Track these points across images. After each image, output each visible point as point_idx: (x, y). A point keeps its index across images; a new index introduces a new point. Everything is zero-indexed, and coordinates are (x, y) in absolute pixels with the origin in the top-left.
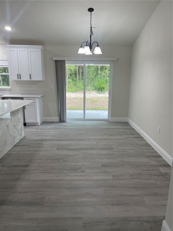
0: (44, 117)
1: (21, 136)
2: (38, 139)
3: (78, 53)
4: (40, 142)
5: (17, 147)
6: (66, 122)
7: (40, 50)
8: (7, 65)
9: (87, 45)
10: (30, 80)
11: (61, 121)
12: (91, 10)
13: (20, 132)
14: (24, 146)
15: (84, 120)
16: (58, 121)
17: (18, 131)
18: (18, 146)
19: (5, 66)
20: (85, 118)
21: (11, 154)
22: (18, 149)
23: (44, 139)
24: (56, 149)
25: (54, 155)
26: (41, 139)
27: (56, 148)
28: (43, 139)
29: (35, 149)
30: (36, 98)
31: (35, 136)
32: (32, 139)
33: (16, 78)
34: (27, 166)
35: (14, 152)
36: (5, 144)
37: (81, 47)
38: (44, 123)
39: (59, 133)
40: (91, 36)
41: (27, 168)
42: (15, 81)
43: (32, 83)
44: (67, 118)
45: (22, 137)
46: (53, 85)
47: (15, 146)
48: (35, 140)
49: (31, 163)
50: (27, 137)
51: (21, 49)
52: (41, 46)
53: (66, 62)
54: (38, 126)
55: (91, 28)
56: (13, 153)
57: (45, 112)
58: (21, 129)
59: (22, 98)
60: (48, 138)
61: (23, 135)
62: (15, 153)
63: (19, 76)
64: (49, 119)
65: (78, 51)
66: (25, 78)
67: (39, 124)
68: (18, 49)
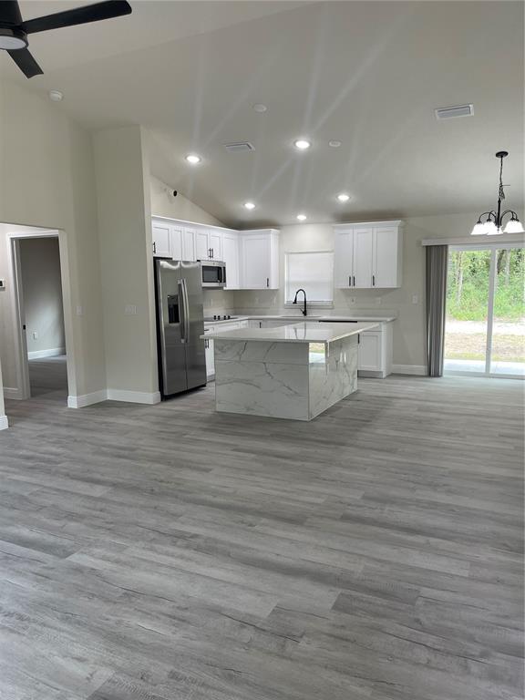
0: (394, 362)
1: (353, 389)
2: (383, 395)
3: (473, 233)
5: (347, 401)
6: (441, 376)
7: (396, 230)
9: (489, 220)
11: (430, 374)
12: (502, 154)
13: (351, 382)
14: (359, 400)
15: (487, 375)
16: (424, 374)
17: (349, 376)
18: (350, 400)
20: (491, 372)
22: (350, 403)
23: (393, 396)
25: (413, 416)
27: (417, 409)
29: (378, 406)
30: (382, 321)
33: (346, 285)
34: (368, 421)
35: (344, 405)
37: (479, 222)
38: (392, 375)
40: (499, 202)
42: (343, 290)
43: (375, 293)
44: (444, 368)
45: (354, 391)
46: (417, 298)
47: (345, 399)
49: (374, 419)
50: (363, 393)
51: (360, 230)
52: (400, 221)
53: (450, 248)
54: (382, 379)
55: (501, 186)
57: (397, 354)
60: (401, 396)
61: (356, 388)
62: (346, 407)
63: (352, 280)
64: (405, 368)
65: (472, 229)
66: (363, 283)
67: (384, 376)
68: (356, 231)
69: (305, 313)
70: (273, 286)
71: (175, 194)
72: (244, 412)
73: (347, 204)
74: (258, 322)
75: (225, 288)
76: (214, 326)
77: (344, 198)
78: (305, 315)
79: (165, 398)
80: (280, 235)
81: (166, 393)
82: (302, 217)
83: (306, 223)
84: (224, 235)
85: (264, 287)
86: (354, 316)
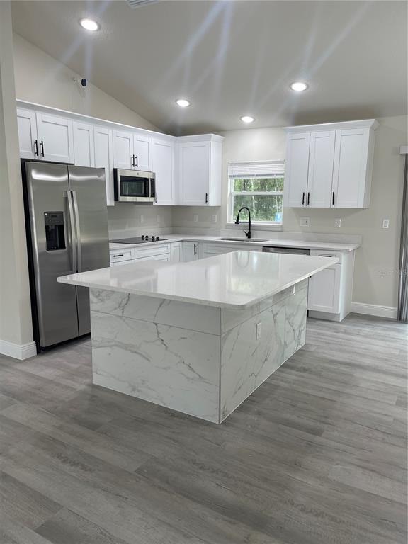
0: (354, 300)
1: (299, 344)
2: (340, 359)
4: (345, 369)
5: (289, 371)
7: (367, 132)
8: (283, 172)
10: (333, 206)
11: (400, 319)
13: (297, 333)
14: (305, 370)
16: (393, 317)
17: (294, 330)
18: (292, 368)
19: (276, 175)
21: (277, 387)
22: (292, 376)
23: (357, 363)
24: (394, 403)
25: (391, 420)
26: (348, 361)
27: (396, 398)
28: (353, 362)
29: (334, 388)
30: (340, 251)
31: (331, 349)
32: (324, 355)
33: (298, 204)
34: (318, 432)
35: (282, 381)
36: (266, 359)
38: (352, 316)
39: (399, 355)
41: (318, 439)
42: (295, 209)
45: (300, 347)
46: (389, 221)
47: (285, 366)
48: (332, 362)
49: (326, 426)
50: (312, 349)
51: (319, 134)
52: (374, 120)
54: (339, 322)
56: (282, 384)
57: (359, 289)
58: (300, 327)
59: (307, 251)
60: (367, 361)
61: (303, 342)
62: (286, 385)
63: (306, 198)
66: (320, 201)
67: (341, 318)
68: (314, 134)
69: (249, 235)
70: (213, 202)
71: (84, 83)
72: (127, 392)
73: (303, 96)
74: (193, 244)
75: (154, 204)
76: (132, 250)
77: (299, 87)
78: (249, 237)
79: (41, 350)
80: (223, 142)
81: (43, 344)
82: (247, 120)
83: (251, 128)
84: (155, 140)
85: (201, 203)
86: (308, 240)
